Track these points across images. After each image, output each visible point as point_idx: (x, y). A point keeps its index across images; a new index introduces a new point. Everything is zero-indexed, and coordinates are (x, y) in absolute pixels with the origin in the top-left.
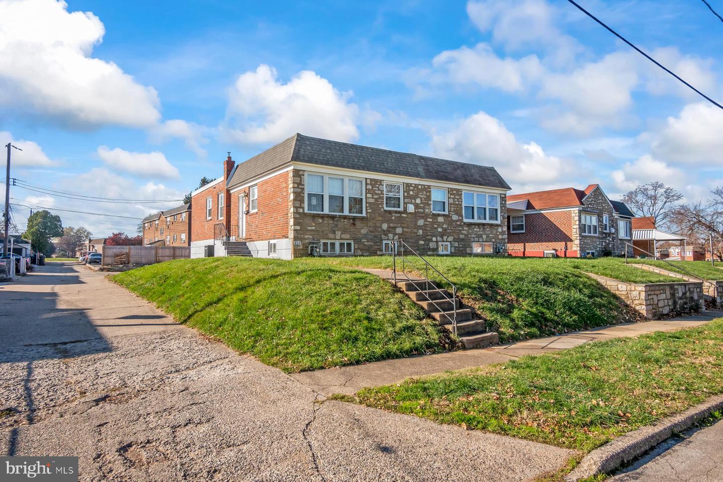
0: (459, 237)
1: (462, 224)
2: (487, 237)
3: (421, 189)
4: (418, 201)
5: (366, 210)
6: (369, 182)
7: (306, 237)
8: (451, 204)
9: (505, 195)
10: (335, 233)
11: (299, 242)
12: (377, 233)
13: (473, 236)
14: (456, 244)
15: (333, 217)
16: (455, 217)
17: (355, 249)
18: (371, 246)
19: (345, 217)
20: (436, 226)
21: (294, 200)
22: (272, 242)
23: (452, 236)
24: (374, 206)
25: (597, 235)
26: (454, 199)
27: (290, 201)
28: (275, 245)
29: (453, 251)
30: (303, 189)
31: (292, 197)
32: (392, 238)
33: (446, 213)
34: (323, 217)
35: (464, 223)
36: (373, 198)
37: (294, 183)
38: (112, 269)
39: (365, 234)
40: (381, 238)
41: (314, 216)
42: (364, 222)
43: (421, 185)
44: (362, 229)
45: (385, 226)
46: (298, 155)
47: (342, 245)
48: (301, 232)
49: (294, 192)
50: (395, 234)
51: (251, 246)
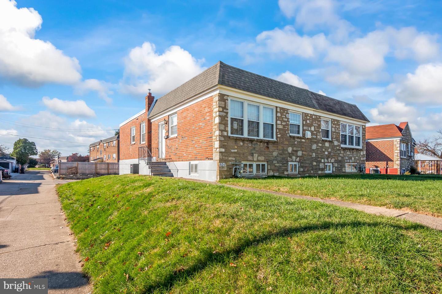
0: (338, 159)
1: (340, 148)
2: (354, 159)
3: (315, 118)
4: (313, 129)
5: (277, 135)
6: (278, 110)
7: (230, 158)
8: (334, 132)
9: (365, 126)
10: (253, 156)
11: (224, 164)
12: (284, 156)
13: (347, 158)
14: (336, 165)
15: (251, 141)
16: (336, 143)
17: (268, 170)
18: (280, 167)
19: (261, 141)
20: (324, 150)
21: (219, 123)
22: (193, 163)
23: (334, 158)
24: (283, 132)
25: (405, 157)
26: (335, 128)
27: (215, 125)
28: (196, 166)
29: (334, 170)
30: (227, 113)
31: (217, 120)
32: (295, 160)
33: (330, 139)
34: (243, 140)
35: (342, 148)
36: (281, 124)
37: (219, 107)
38: (66, 177)
39: (276, 157)
40: (287, 159)
41: (236, 139)
42: (275, 146)
43: (315, 115)
44: (274, 152)
45: (290, 150)
46: (223, 80)
47: (258, 166)
48: (226, 154)
49: (219, 116)
50: (297, 157)
51: (170, 165)
